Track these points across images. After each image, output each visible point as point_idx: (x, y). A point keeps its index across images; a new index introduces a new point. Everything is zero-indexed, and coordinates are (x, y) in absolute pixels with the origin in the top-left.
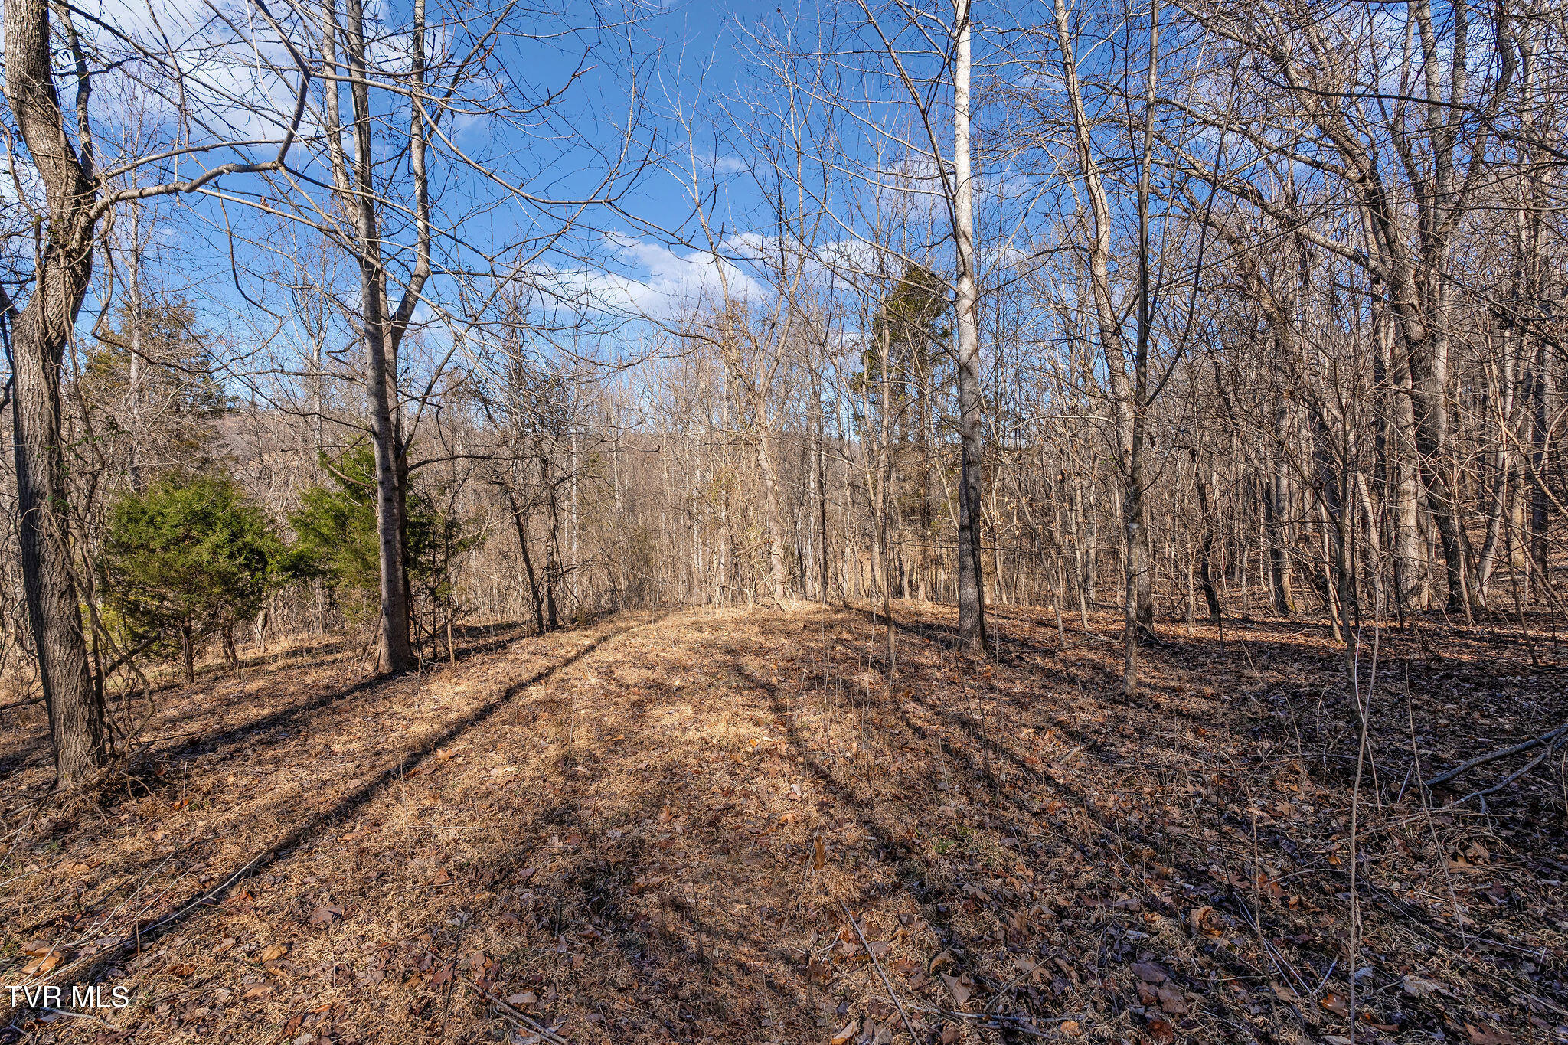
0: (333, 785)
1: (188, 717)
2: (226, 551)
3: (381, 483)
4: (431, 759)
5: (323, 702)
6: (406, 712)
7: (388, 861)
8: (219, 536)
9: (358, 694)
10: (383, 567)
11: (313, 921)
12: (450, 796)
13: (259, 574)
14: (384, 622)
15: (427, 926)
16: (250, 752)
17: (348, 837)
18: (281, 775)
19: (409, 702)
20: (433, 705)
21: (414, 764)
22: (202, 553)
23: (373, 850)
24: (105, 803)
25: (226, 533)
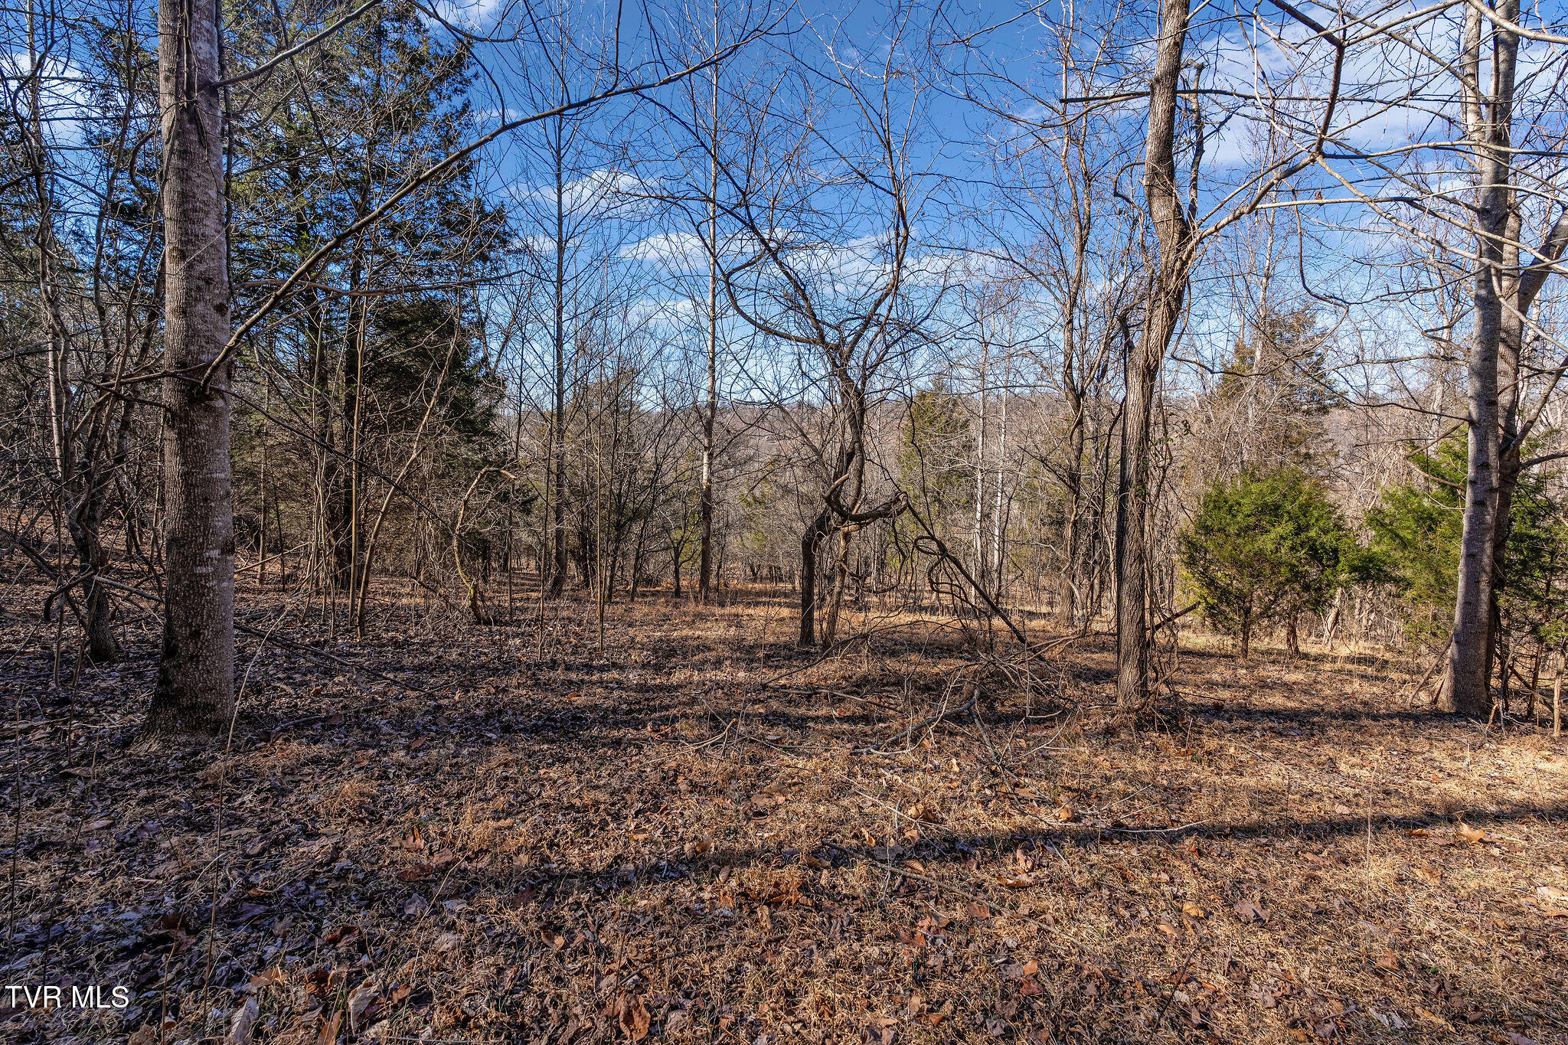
0: (1320, 800)
1: (1225, 685)
2: (1289, 543)
3: (1473, 483)
4: (1451, 831)
5: (1350, 716)
6: (1448, 764)
7: (1336, 903)
8: (1285, 528)
9: (1396, 721)
10: (1461, 584)
11: (1236, 907)
12: (1455, 884)
13: (1328, 571)
14: (1452, 651)
15: (1346, 996)
16: (1258, 734)
17: (1309, 856)
18: (1276, 768)
19: (1459, 754)
20: (1492, 771)
21: (1425, 824)
22: (1266, 542)
23: (1324, 884)
24: (1139, 727)
25: (1291, 526)
